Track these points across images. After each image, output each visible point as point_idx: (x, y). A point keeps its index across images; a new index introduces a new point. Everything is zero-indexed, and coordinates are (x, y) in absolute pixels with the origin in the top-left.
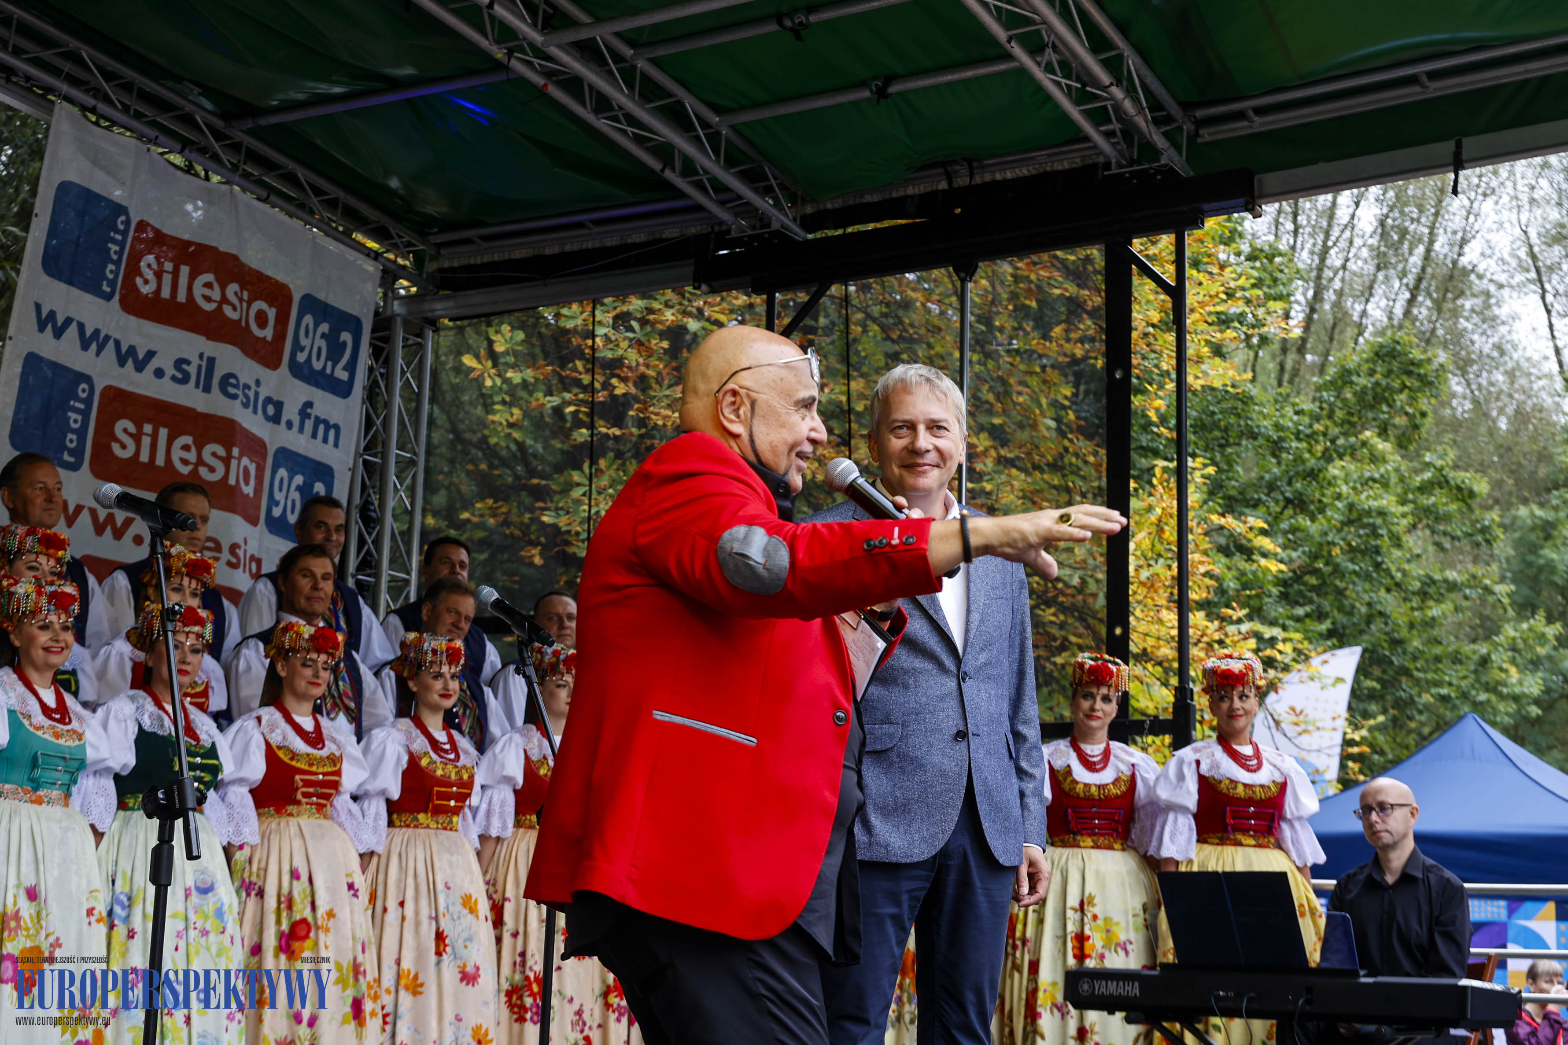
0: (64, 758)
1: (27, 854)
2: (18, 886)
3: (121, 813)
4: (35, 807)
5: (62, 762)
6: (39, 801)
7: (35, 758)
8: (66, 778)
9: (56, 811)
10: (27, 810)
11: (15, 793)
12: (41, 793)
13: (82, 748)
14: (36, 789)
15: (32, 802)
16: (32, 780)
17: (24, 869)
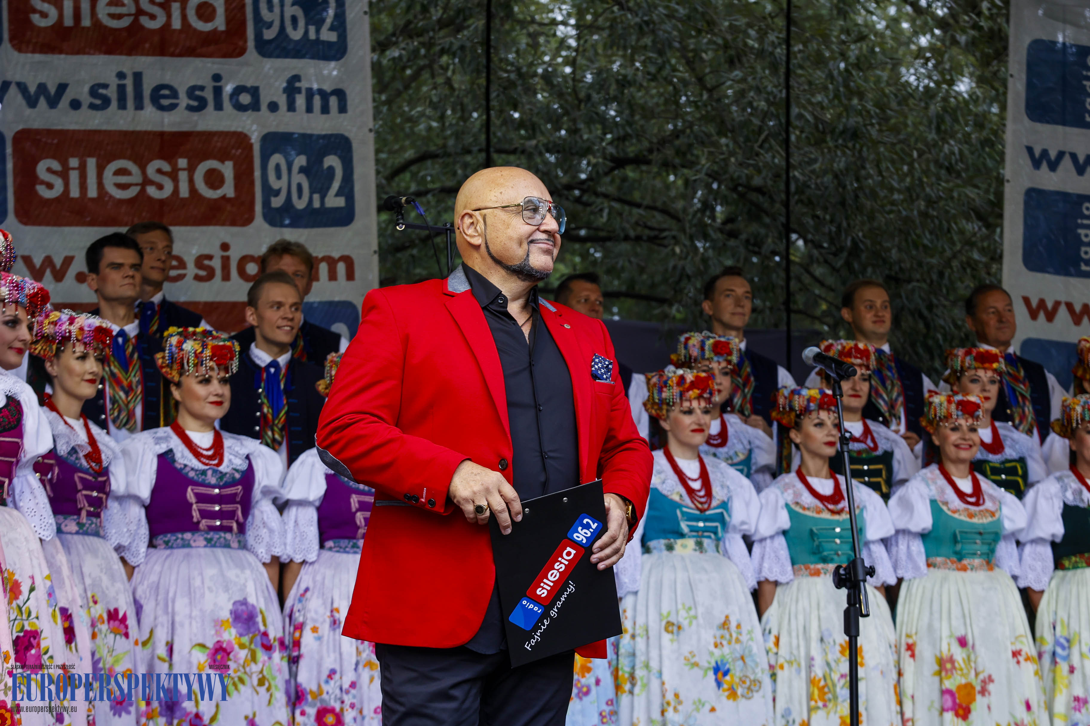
0: (980, 534)
1: (956, 611)
2: (951, 636)
3: (1060, 573)
4: (962, 574)
5: (978, 536)
6: (964, 569)
7: (955, 536)
8: (985, 549)
9: (981, 575)
10: (955, 576)
11: (945, 563)
12: (965, 562)
13: (999, 523)
14: (960, 560)
15: (959, 569)
16: (956, 553)
17: (954, 623)
